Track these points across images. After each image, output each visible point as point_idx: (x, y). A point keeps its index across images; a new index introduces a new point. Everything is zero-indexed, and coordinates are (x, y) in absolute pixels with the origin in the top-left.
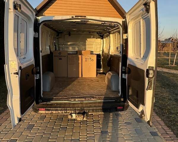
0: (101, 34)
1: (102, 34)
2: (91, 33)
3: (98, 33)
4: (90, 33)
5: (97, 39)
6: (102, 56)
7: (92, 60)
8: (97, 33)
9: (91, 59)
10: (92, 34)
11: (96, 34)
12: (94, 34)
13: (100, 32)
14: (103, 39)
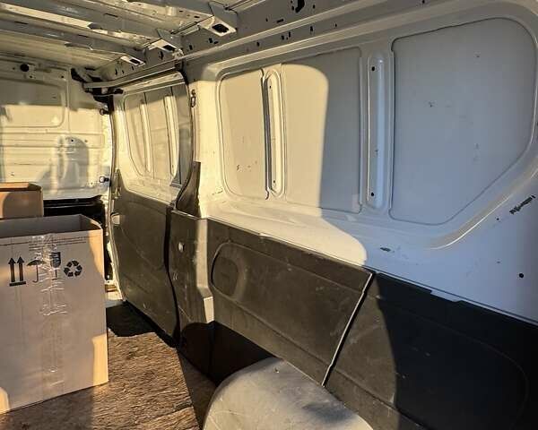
0: (97, 85)
1: (104, 87)
2: (31, 73)
3: (81, 73)
4: (24, 68)
5: (75, 110)
6: (117, 211)
7: (73, 269)
8: (75, 75)
9: (64, 265)
10: (42, 76)
11: (67, 78)
12: (53, 77)
13: (96, 74)
14: (110, 111)
